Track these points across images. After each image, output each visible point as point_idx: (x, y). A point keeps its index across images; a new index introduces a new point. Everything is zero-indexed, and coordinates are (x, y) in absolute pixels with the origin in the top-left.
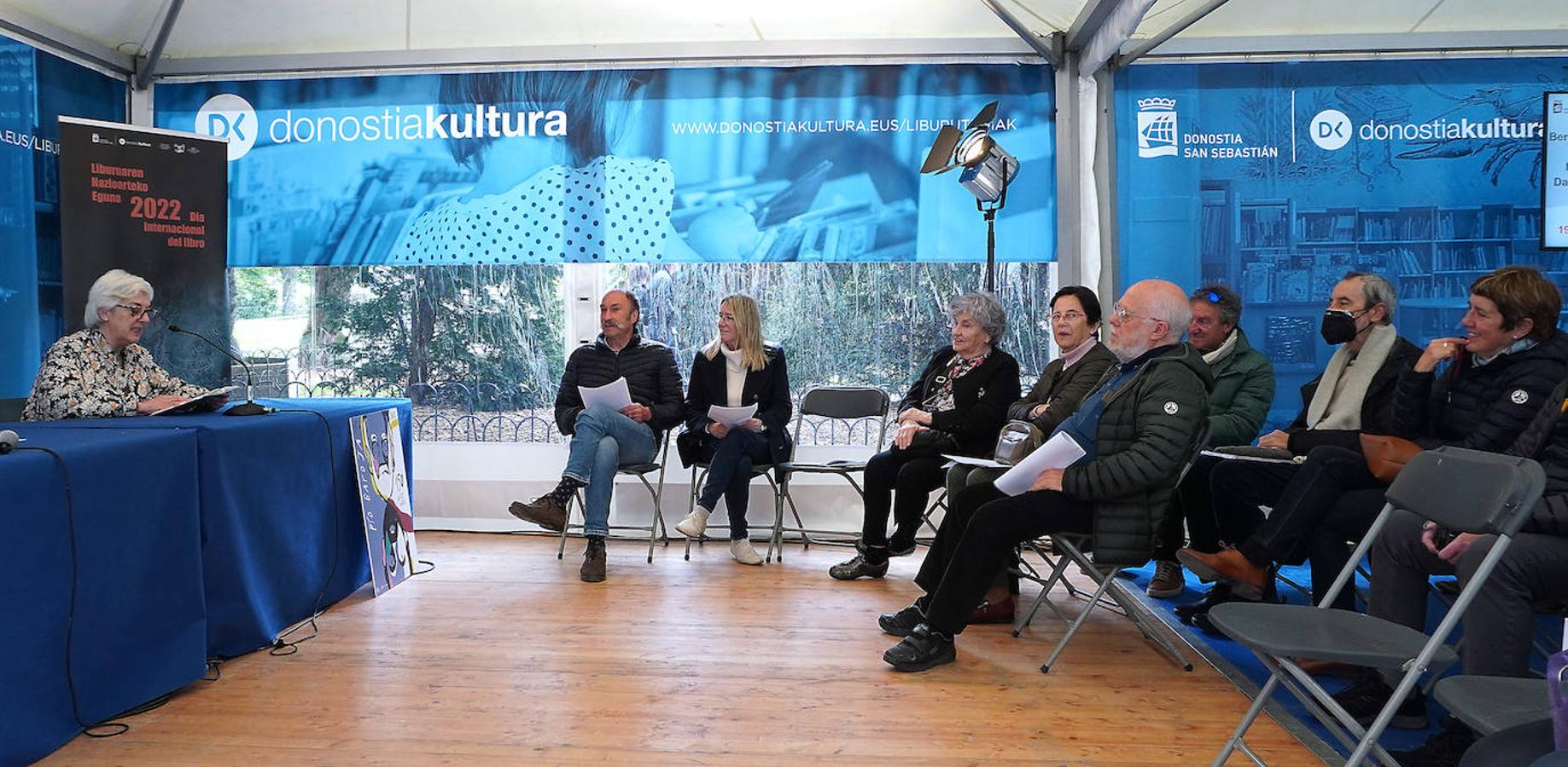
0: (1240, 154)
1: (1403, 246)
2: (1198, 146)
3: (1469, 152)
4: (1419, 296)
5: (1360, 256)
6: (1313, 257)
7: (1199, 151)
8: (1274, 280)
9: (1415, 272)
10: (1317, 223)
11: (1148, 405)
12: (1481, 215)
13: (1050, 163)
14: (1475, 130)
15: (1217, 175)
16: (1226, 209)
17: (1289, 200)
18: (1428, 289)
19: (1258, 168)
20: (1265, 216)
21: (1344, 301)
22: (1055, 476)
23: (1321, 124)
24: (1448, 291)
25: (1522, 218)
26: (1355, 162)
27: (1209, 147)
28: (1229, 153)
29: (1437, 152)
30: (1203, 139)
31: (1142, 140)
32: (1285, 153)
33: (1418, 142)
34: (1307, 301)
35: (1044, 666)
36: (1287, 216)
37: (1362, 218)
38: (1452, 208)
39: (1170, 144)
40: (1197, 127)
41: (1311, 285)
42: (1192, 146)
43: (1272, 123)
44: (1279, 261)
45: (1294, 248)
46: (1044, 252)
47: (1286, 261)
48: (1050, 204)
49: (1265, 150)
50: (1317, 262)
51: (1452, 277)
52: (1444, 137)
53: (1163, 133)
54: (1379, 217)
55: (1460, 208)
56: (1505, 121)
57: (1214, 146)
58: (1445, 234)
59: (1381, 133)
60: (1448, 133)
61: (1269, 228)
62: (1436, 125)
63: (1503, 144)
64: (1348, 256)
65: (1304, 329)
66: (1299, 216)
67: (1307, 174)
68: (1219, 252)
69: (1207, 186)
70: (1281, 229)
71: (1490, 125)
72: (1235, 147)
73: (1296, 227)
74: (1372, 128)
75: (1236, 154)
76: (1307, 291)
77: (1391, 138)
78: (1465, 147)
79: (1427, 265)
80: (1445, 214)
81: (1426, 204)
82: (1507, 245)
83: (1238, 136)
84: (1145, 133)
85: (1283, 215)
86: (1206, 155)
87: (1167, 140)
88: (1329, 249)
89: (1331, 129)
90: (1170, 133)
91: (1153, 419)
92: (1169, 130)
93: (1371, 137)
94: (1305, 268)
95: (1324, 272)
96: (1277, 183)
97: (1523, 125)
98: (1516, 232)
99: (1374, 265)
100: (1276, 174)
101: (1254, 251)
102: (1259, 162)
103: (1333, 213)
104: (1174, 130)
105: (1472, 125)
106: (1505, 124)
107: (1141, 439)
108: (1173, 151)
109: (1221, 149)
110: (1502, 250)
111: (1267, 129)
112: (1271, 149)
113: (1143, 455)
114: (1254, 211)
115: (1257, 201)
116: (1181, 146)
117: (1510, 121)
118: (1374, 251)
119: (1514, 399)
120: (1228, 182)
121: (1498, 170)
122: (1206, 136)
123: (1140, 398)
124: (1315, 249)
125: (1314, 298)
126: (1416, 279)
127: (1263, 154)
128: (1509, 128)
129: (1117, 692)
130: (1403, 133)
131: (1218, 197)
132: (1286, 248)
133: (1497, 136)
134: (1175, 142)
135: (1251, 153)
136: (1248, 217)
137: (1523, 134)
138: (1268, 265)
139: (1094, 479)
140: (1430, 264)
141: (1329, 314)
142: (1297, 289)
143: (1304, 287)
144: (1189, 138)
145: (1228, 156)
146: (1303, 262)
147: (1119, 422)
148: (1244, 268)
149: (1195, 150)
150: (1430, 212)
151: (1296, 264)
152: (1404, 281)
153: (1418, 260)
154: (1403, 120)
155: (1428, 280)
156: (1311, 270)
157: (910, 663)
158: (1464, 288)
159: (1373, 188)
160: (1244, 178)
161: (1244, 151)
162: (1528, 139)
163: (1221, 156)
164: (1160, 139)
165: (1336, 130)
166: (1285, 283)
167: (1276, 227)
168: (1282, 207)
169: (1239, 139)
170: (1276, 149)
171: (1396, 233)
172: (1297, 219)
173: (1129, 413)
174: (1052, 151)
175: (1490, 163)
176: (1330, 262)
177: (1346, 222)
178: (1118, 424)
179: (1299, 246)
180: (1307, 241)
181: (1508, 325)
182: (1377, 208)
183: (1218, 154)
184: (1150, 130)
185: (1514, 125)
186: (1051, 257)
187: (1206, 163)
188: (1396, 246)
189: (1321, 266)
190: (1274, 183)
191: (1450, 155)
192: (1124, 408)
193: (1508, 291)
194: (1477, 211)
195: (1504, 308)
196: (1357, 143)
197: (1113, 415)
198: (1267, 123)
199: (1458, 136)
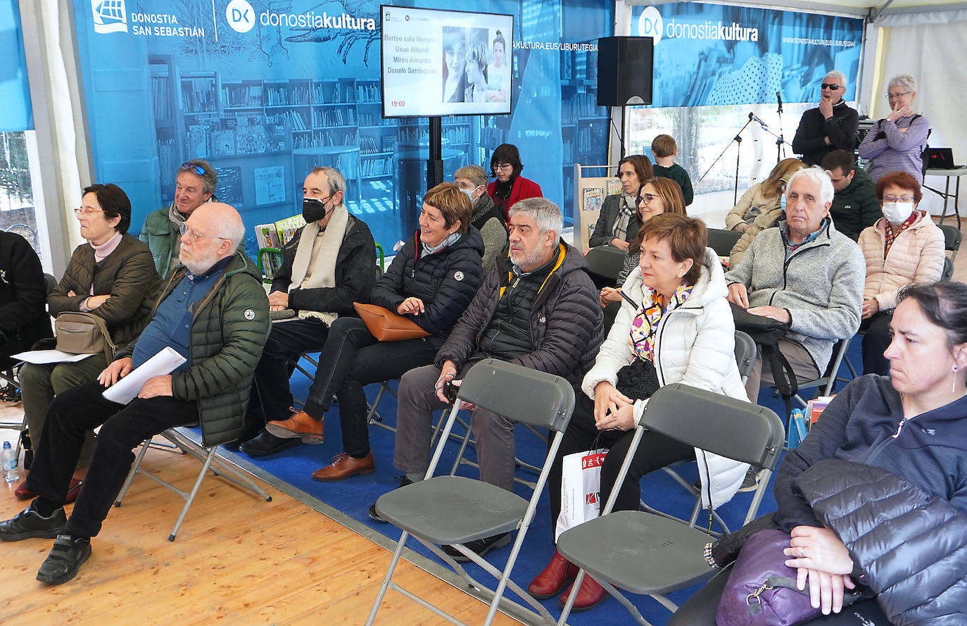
0: (177, 33)
1: (293, 109)
2: (144, 25)
3: (329, 38)
4: (305, 147)
5: (267, 117)
6: (235, 119)
7: (144, 28)
8: (210, 139)
9: (301, 128)
10: (236, 90)
11: (230, 315)
12: (338, 86)
13: (15, 36)
14: (331, 21)
15: (162, 51)
16: (169, 80)
17: (215, 72)
18: (310, 141)
19: (191, 46)
20: (199, 86)
21: (315, 191)
22: (165, 384)
23: (233, 10)
24: (322, 143)
25: (361, 88)
26: (258, 43)
27: (152, 25)
28: (167, 31)
29: (310, 38)
30: (147, 18)
31: (97, 17)
32: (210, 34)
33: (298, 29)
34: (234, 154)
35: (171, 535)
36: (214, 86)
37: (266, 87)
38: (322, 81)
39: (120, 21)
40: (141, 8)
41: (236, 142)
42: (139, 24)
43: (198, 7)
44: (213, 123)
45: (222, 113)
46: (19, 122)
47: (217, 123)
48: (20, 75)
49: (195, 30)
50: (239, 124)
51: (324, 131)
52: (313, 26)
53: (114, 11)
54: (277, 87)
55: (326, 80)
56: (348, 16)
57: (156, 25)
58: (318, 100)
59: (274, 20)
60: (316, 22)
61: (203, 97)
62: (308, 16)
63: (348, 33)
64: (259, 118)
65: (234, 177)
66: (224, 86)
67: (227, 52)
68: (168, 117)
69: (154, 60)
70: (211, 97)
71: (340, 18)
72: (172, 26)
73: (222, 95)
74: (268, 16)
75: (174, 33)
76: (233, 146)
77: (281, 24)
78: (325, 34)
79: (308, 124)
80: (317, 85)
81: (305, 77)
82: (354, 107)
83: (174, 17)
84: (98, 10)
85: (212, 85)
86: (150, 33)
87: (118, 18)
88: (245, 113)
89: (241, 16)
90: (119, 11)
91: (238, 326)
92: (119, 8)
93: (268, 23)
94: (230, 129)
95: (244, 131)
96: (206, 59)
97: (358, 20)
98: (359, 98)
99: (275, 124)
100: (205, 52)
101: (194, 116)
102: (191, 40)
103: (247, 84)
104: (123, 8)
105: (330, 18)
106: (349, 18)
107: (232, 344)
108: (122, 27)
109: (161, 28)
110: (351, 110)
111: (196, 12)
112: (199, 30)
113: (236, 357)
114: (191, 82)
115: (192, 74)
116: (130, 24)
117: (351, 16)
118: (275, 114)
119: (456, 278)
120: (169, 57)
121: (346, 54)
122: (149, 15)
123: (224, 309)
124: (236, 113)
125: (239, 152)
126: (302, 134)
127: (194, 34)
128: (351, 21)
129: (239, 542)
130: (288, 22)
131: (162, 70)
132: (216, 113)
133: (344, 27)
134: (124, 19)
135: (185, 33)
136: (187, 87)
137: (358, 27)
138: (205, 127)
139: (199, 381)
140: (310, 122)
141: (307, 201)
142: (226, 146)
143: (231, 144)
144: (136, 18)
145: (168, 35)
146: (229, 123)
147: (208, 330)
148: (188, 130)
149: (141, 28)
150: (308, 83)
151: (224, 125)
152: (295, 135)
153: (303, 120)
154: (288, 11)
155: (309, 134)
156: (235, 130)
157: (65, 574)
158: (331, 140)
159: (271, 64)
160: (182, 54)
161: (179, 30)
162: (362, 31)
163: (162, 34)
164: (112, 17)
165: (244, 16)
166: (217, 141)
167: (208, 95)
168: (211, 79)
169: (174, 20)
170: (203, 30)
171: (288, 99)
172: (223, 89)
173: (216, 322)
174: (16, 23)
175: (341, 47)
176: (247, 123)
177: (256, 91)
178: (207, 332)
179: (225, 111)
180: (231, 107)
181: (448, 226)
182: (275, 80)
183: (160, 32)
184: (103, 7)
185: (353, 19)
186: (26, 126)
187: (152, 40)
188: (288, 109)
189: (241, 127)
190: (204, 60)
191: (318, 40)
192: (210, 318)
193: (448, 203)
194: (335, 83)
195: (447, 215)
196: (259, 28)
197: (202, 324)
198: (195, 8)
199: (321, 25)
